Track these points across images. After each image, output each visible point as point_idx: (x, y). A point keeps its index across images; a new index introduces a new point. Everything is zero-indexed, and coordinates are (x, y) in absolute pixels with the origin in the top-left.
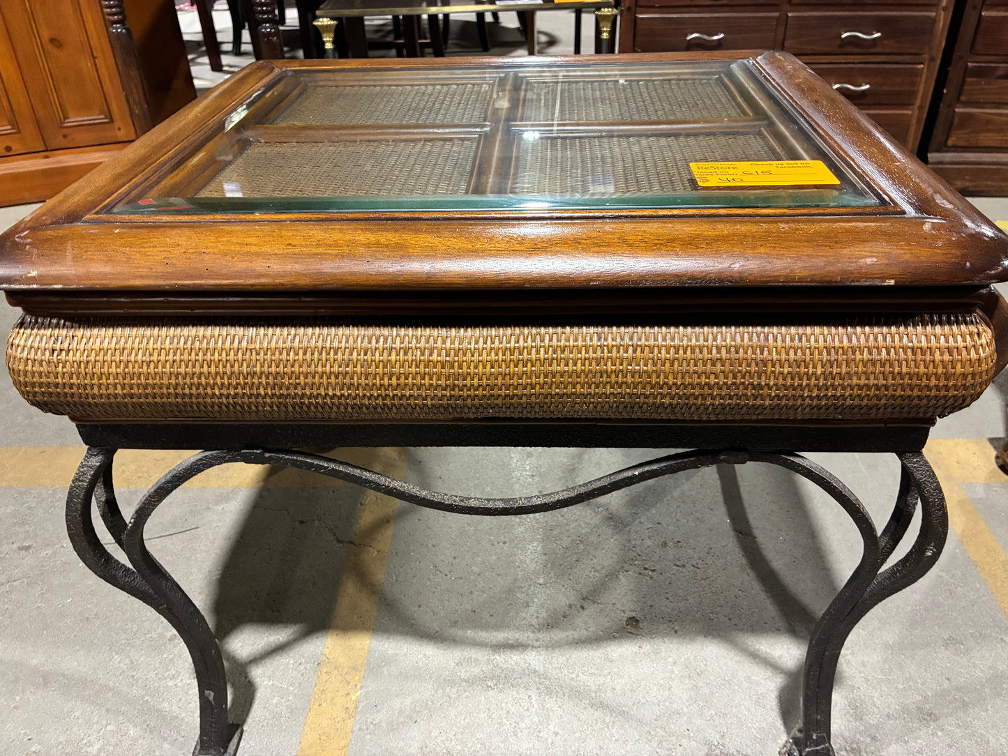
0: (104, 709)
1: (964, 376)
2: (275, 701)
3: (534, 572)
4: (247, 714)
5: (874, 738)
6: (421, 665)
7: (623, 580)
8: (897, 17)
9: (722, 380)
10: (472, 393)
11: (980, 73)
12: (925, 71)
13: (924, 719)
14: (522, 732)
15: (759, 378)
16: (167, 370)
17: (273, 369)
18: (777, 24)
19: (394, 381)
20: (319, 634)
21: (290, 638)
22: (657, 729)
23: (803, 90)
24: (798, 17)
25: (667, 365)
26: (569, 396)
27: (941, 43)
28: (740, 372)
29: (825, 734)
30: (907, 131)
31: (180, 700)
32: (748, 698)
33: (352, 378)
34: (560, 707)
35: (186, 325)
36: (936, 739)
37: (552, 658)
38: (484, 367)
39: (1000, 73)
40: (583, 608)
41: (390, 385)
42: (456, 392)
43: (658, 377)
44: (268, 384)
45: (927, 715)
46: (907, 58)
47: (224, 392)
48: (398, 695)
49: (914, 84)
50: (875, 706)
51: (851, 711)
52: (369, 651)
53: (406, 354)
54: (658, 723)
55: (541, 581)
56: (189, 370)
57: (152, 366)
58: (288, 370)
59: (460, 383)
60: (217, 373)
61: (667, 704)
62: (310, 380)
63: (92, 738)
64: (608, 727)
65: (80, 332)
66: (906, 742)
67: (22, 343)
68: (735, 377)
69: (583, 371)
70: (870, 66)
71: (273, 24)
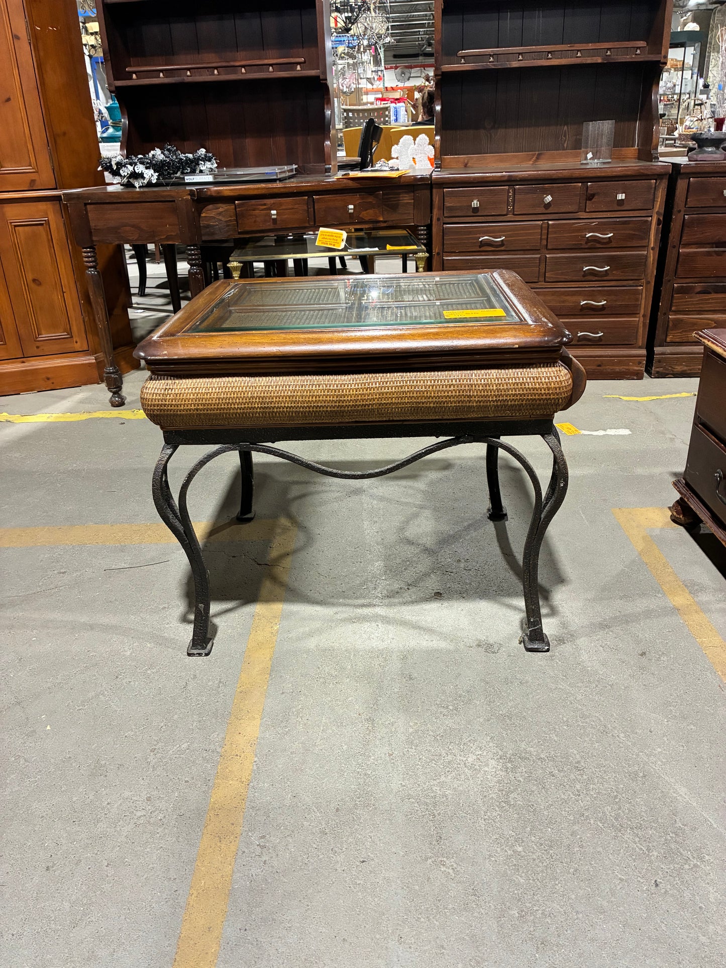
1: (556, 389)
2: (229, 631)
3: (379, 574)
6: (314, 614)
7: (433, 577)
8: (621, 255)
9: (454, 394)
10: (347, 404)
11: (683, 291)
12: (644, 290)
13: (603, 628)
15: (470, 392)
16: (215, 396)
17: (262, 395)
18: (539, 263)
19: (314, 399)
23: (509, 285)
24: (552, 257)
25: (431, 388)
26: (390, 404)
27: (653, 272)
28: (461, 390)
29: (538, 619)
30: (637, 332)
33: (296, 398)
34: (395, 629)
35: (224, 377)
38: (353, 391)
39: (698, 290)
40: (408, 589)
41: (312, 401)
42: (341, 404)
43: (427, 393)
44: (259, 402)
45: (604, 626)
46: (631, 282)
47: (240, 406)
48: (301, 627)
49: (637, 300)
53: (319, 387)
54: (451, 634)
55: (383, 578)
56: (225, 396)
57: (209, 394)
58: (269, 395)
59: (342, 399)
60: (237, 397)
61: (457, 626)
62: (278, 399)
64: (422, 636)
65: (177, 381)
67: (152, 387)
68: (459, 392)
69: (395, 392)
70: (606, 288)
71: (198, 267)
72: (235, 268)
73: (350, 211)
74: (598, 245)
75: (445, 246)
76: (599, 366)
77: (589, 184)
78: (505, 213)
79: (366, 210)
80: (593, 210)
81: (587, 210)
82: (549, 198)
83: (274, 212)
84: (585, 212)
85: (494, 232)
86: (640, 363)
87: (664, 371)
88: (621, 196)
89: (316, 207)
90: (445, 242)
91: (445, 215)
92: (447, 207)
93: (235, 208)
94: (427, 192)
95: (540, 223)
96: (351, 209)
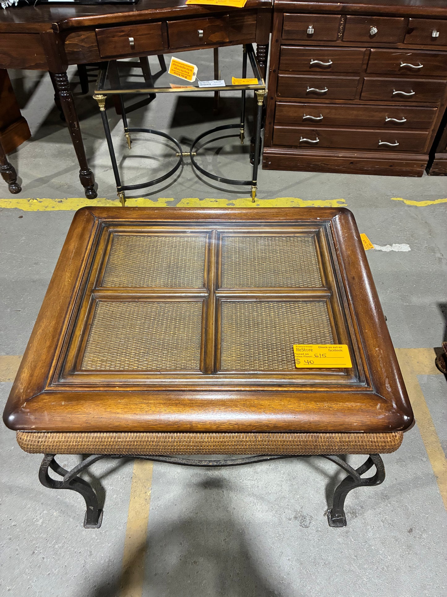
0: (40, 503)
2: (115, 496)
4: (104, 503)
5: (362, 507)
6: (176, 477)
12: (438, 111)
13: (383, 498)
14: (220, 508)
18: (358, 84)
20: (130, 463)
21: (118, 465)
22: (276, 505)
24: (370, 80)
30: (425, 142)
31: (73, 497)
32: (313, 490)
34: (236, 496)
36: (387, 508)
37: (232, 472)
46: (428, 104)
48: (167, 492)
49: (431, 118)
50: (364, 492)
51: (354, 495)
52: (153, 471)
54: (276, 503)
61: (280, 493)
63: (38, 517)
64: (255, 505)
66: (375, 509)
70: (408, 108)
71: (68, 91)
72: (101, 101)
73: (200, 35)
74: (409, 73)
75: (280, 65)
76: (391, 166)
77: (410, 19)
78: (335, 39)
79: (214, 33)
80: (410, 43)
81: (405, 42)
82: (374, 30)
83: (131, 39)
84: (403, 43)
85: (323, 55)
86: (422, 166)
87: (439, 171)
88: (435, 34)
89: (169, 32)
90: (281, 62)
91: (283, 37)
92: (285, 30)
93: (96, 35)
94: (269, 15)
95: (364, 49)
96: (201, 34)
